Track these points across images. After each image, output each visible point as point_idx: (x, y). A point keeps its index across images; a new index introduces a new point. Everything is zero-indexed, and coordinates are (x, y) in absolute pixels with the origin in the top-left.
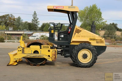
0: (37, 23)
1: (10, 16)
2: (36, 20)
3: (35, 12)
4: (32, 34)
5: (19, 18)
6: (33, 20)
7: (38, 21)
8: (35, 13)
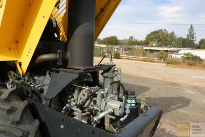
0: (193, 38)
1: (164, 31)
2: (193, 36)
3: (192, 25)
4: (178, 51)
5: (173, 33)
6: (188, 35)
7: (194, 36)
8: (192, 27)
